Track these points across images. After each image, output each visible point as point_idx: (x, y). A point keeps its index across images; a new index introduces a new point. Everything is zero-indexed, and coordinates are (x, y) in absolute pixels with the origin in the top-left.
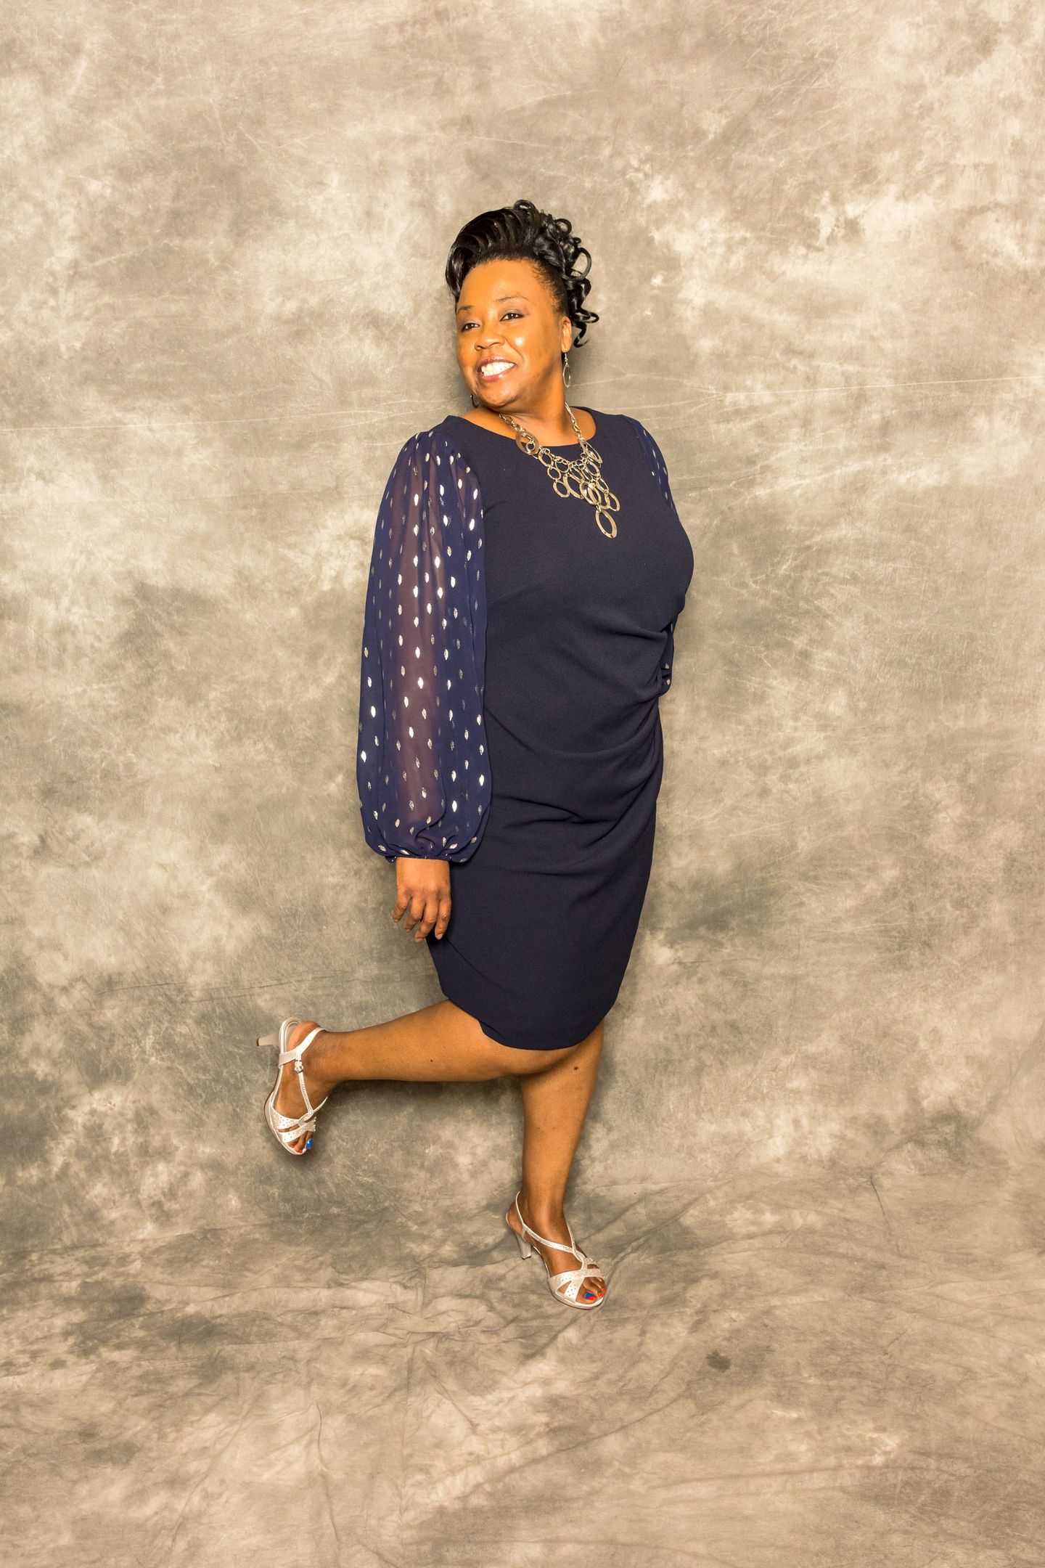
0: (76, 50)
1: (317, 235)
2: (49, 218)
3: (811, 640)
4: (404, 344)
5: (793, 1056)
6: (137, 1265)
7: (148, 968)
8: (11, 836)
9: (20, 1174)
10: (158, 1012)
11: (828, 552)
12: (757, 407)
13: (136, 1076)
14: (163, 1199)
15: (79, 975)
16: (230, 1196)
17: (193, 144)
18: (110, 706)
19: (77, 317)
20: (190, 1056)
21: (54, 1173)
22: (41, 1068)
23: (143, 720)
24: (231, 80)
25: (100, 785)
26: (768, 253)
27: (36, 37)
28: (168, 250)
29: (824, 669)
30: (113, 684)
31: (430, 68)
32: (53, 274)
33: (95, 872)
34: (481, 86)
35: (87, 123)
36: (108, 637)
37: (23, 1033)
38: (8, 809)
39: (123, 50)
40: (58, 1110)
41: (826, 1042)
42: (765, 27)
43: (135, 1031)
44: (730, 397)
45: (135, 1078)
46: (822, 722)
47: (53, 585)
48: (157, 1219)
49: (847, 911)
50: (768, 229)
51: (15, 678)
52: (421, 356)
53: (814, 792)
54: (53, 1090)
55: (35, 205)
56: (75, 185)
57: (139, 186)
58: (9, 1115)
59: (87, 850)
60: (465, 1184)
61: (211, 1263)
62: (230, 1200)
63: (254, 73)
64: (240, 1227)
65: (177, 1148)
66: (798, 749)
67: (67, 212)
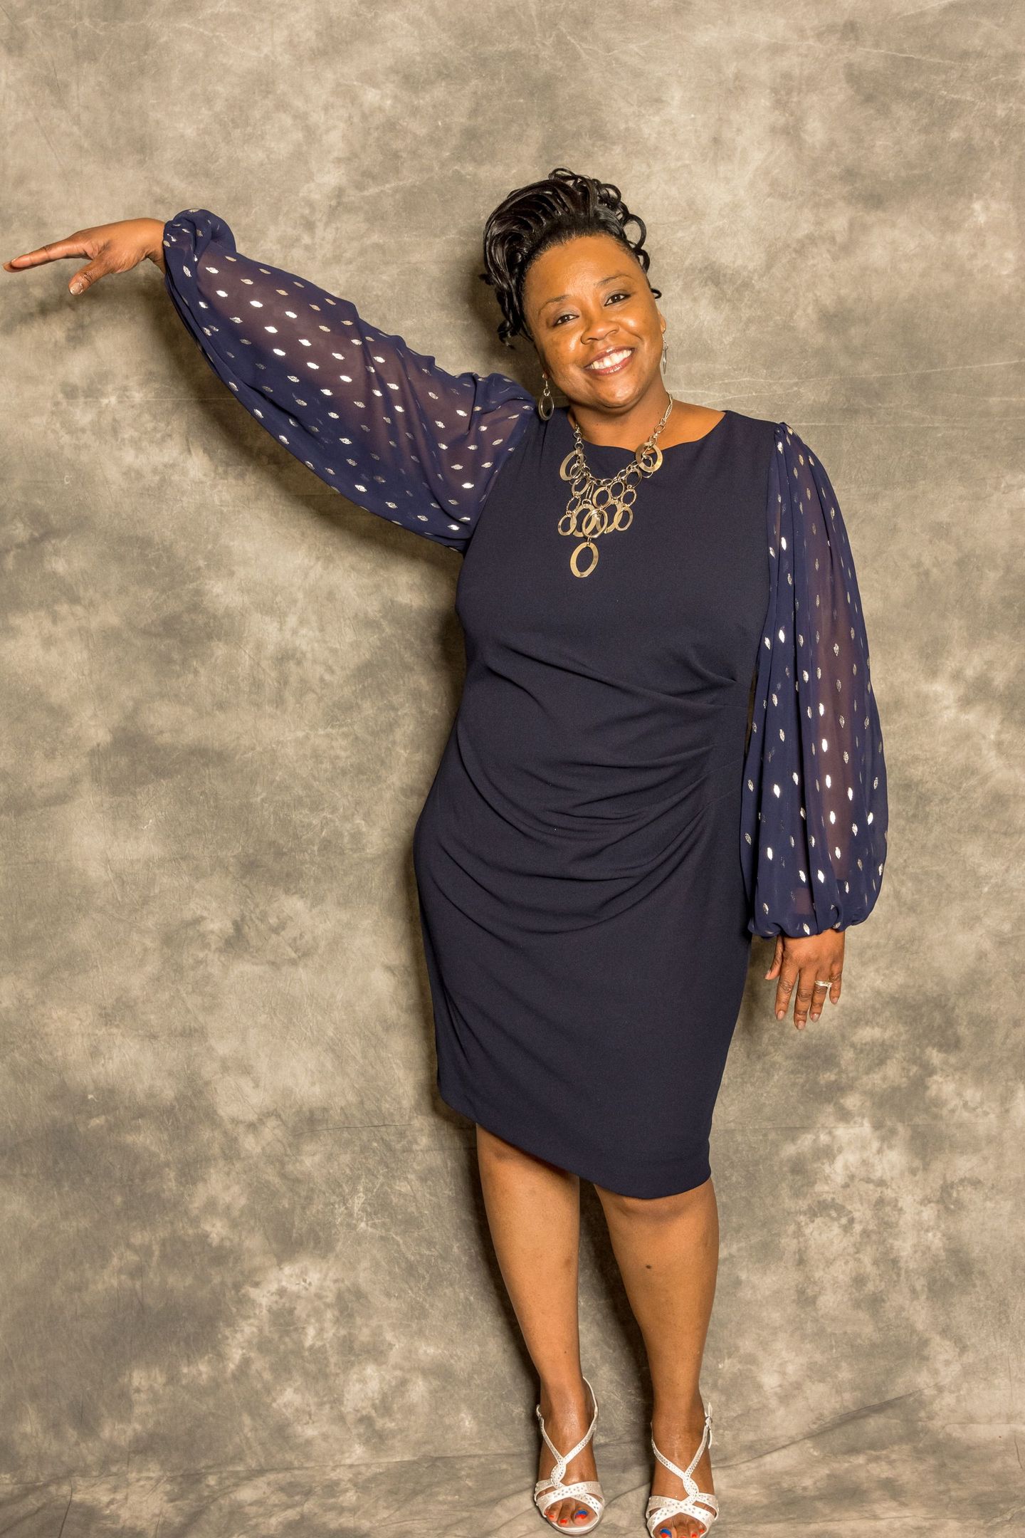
1: (649, 166)
2: (311, 133)
4: (750, 307)
6: (350, 1497)
7: (362, 1103)
8: (198, 921)
9: (185, 1370)
10: (371, 1163)
13: (339, 1247)
14: (373, 1414)
15: (271, 1109)
16: (463, 1415)
17: (500, 47)
18: (337, 757)
19: (337, 259)
20: (410, 1223)
21: (229, 1371)
22: (216, 1230)
23: (379, 777)
25: (318, 859)
28: (459, 178)
30: (345, 729)
32: (311, 204)
33: (302, 973)
35: (369, 16)
36: (343, 668)
37: (194, 1184)
38: (197, 886)
40: (237, 1287)
43: (341, 1186)
45: (338, 1249)
47: (279, 599)
48: (366, 1442)
51: (220, 716)
52: (771, 323)
54: (231, 1260)
55: (295, 117)
56: (346, 94)
57: (428, 98)
58: (172, 1291)
59: (293, 944)
60: (773, 1411)
61: (449, 1498)
62: (462, 1419)
64: (480, 1456)
65: (391, 1346)
67: (335, 127)
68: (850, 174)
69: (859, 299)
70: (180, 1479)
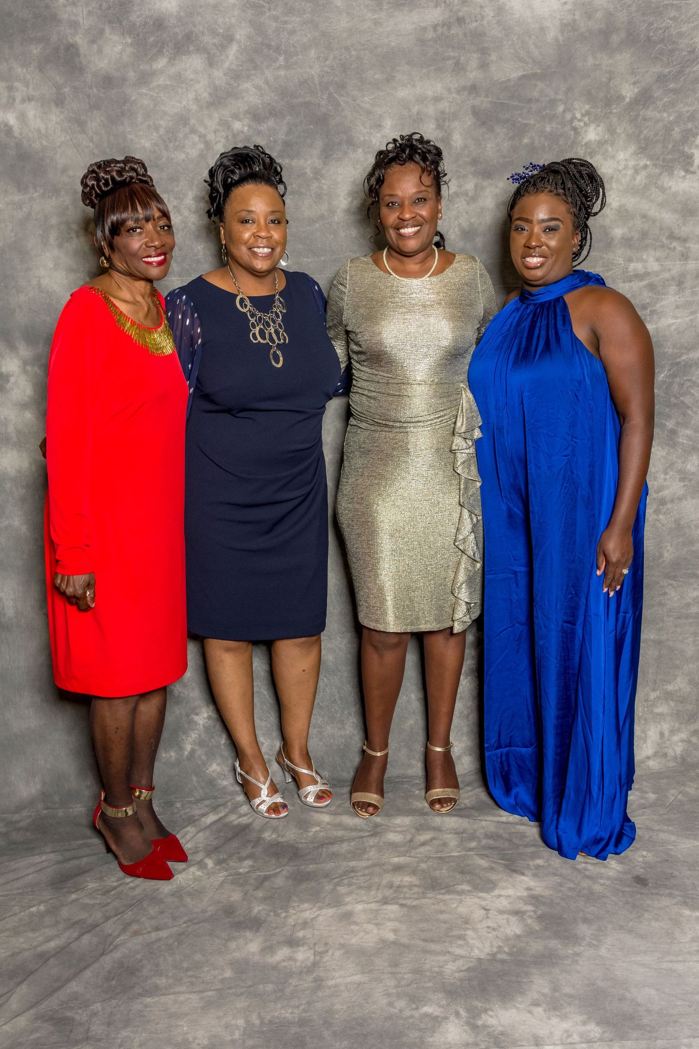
0: (230, 39)
2: (207, 145)
3: (677, 423)
5: (658, 692)
9: (163, 755)
11: (691, 366)
12: (649, 273)
17: (301, 100)
21: (185, 755)
22: (177, 687)
24: (326, 59)
26: (660, 175)
27: (206, 30)
29: (685, 441)
31: (452, 54)
34: (484, 66)
35: (235, 85)
39: (260, 39)
40: (188, 715)
41: (680, 684)
42: (664, 31)
44: (632, 266)
46: (682, 476)
49: (694, 599)
50: (661, 159)
53: (676, 521)
54: (184, 701)
55: (200, 136)
56: (225, 124)
57: (265, 126)
63: (341, 55)
66: (666, 493)
67: (220, 141)
68: (475, 162)
69: (481, 224)
70: (163, 804)
